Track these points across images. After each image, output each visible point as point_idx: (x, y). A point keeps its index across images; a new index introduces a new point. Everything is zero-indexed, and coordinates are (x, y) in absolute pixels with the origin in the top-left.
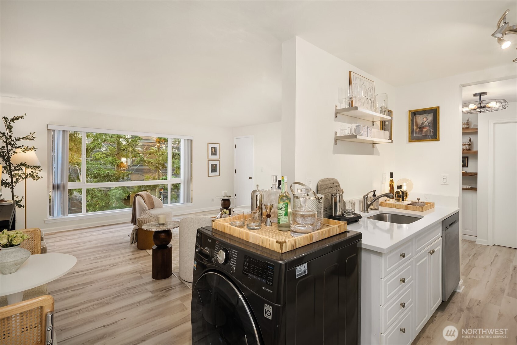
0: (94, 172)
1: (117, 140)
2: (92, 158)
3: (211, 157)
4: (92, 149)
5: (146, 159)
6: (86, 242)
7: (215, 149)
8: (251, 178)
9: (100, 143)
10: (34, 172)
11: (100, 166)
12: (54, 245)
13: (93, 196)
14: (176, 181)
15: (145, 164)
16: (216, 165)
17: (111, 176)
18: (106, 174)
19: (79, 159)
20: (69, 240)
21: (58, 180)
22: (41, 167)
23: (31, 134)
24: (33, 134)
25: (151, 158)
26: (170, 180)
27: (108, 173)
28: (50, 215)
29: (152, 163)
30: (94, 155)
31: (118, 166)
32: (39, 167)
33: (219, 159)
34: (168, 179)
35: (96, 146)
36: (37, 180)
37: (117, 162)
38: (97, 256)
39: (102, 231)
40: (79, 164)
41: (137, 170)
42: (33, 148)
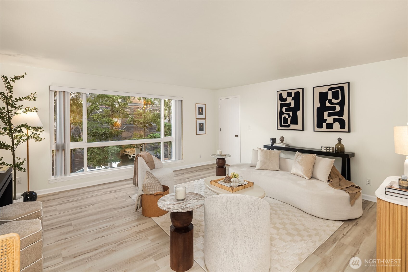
0: (93, 131)
1: (111, 103)
2: (91, 119)
3: (199, 116)
4: (91, 111)
5: (136, 119)
6: (88, 205)
7: (202, 108)
8: (237, 136)
9: (98, 106)
10: (35, 133)
11: (98, 126)
12: (56, 210)
13: (92, 152)
14: (168, 139)
15: (136, 123)
16: (203, 124)
17: (108, 134)
18: (103, 132)
19: (80, 120)
20: (71, 202)
21: (60, 141)
22: (42, 128)
23: (32, 95)
24: (34, 94)
25: (140, 118)
26: (163, 139)
27: (105, 131)
28: (53, 175)
29: (141, 122)
30: (92, 116)
31: (113, 125)
32: (41, 128)
33: (205, 118)
34: (161, 138)
35: (94, 109)
36: (40, 141)
37: (112, 122)
38: (100, 226)
39: (103, 191)
40: (81, 124)
41: (126, 128)
42: (34, 109)
